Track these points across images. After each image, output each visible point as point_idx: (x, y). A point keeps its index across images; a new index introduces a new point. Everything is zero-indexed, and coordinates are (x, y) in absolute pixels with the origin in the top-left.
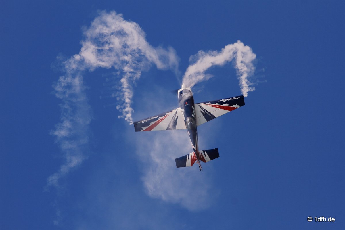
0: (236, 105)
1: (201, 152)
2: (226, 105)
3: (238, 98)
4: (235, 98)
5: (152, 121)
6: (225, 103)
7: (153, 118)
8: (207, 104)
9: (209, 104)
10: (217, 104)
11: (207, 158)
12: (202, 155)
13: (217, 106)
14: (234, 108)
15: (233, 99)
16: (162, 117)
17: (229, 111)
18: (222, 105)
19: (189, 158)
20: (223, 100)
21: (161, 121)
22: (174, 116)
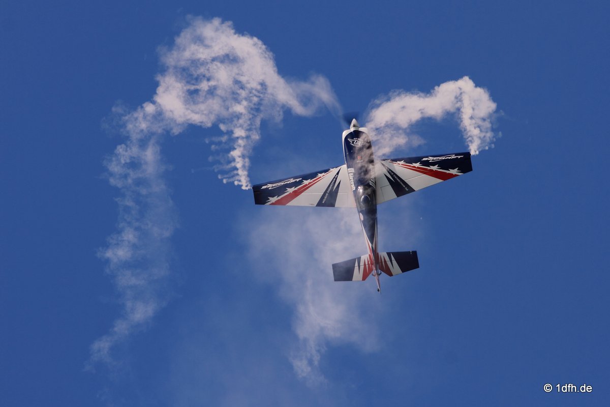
0: (456, 170)
1: (383, 254)
2: (435, 168)
3: (459, 157)
4: (453, 157)
5: (290, 186)
6: (433, 164)
7: (292, 181)
8: (398, 162)
9: (402, 162)
10: (417, 165)
11: (395, 268)
12: (385, 261)
13: (418, 168)
14: (452, 176)
15: (450, 158)
16: (309, 181)
17: (441, 181)
18: (429, 168)
19: (359, 266)
20: (431, 158)
21: (306, 187)
22: (334, 181)
